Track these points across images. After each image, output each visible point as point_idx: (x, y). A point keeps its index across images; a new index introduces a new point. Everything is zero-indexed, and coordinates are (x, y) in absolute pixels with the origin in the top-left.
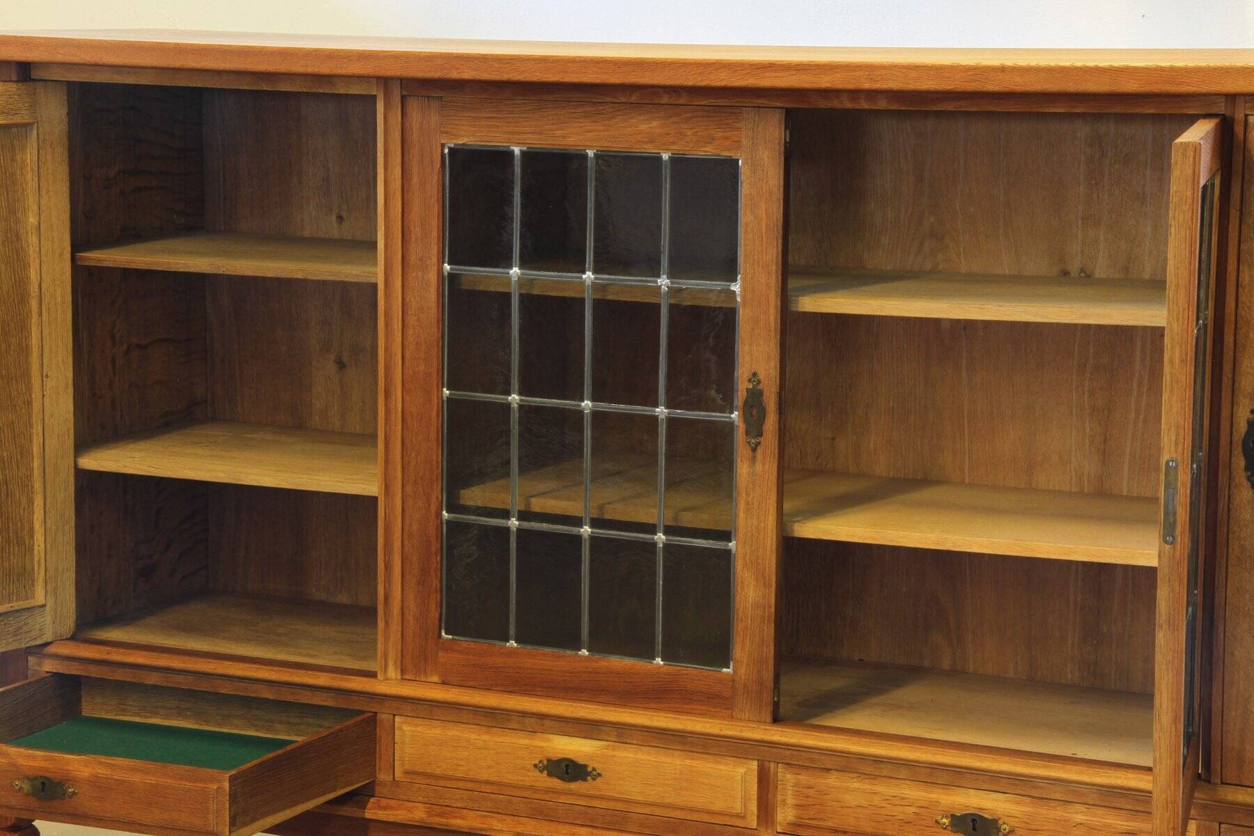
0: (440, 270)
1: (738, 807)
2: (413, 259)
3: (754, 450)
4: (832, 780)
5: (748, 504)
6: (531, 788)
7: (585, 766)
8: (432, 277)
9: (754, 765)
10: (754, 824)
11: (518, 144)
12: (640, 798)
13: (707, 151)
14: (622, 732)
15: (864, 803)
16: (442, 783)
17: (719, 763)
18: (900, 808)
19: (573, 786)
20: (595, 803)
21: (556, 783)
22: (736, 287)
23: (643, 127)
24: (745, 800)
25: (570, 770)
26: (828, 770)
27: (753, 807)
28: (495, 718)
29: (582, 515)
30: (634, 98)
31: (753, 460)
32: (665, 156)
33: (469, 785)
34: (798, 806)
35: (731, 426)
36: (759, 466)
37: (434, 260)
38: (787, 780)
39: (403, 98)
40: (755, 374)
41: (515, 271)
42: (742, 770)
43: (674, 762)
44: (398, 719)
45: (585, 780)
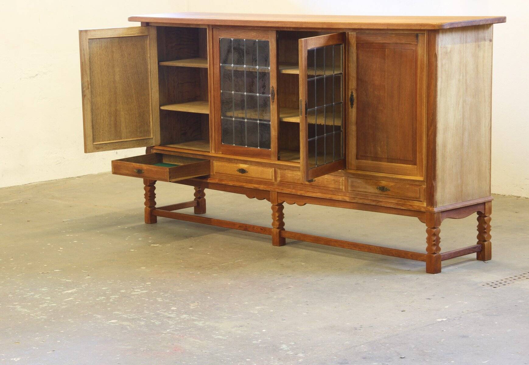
0: (220, 65)
1: (271, 178)
2: (215, 63)
3: (273, 102)
4: (287, 171)
5: (272, 114)
6: (236, 175)
7: (245, 170)
8: (218, 66)
9: (274, 169)
10: (274, 181)
11: (232, 38)
12: (255, 177)
13: (264, 39)
14: (251, 163)
15: (291, 176)
16: (222, 175)
17: (268, 169)
18: (297, 177)
19: (243, 174)
20: (248, 178)
21: (240, 174)
22: (269, 68)
23: (253, 34)
24: (272, 176)
25: (243, 171)
26: (286, 169)
27: (274, 178)
28: (230, 160)
29: (245, 117)
30: (251, 28)
31: (273, 104)
32: (257, 41)
33: (227, 175)
34: (281, 177)
35: (269, 97)
36: (274, 106)
37: (218, 63)
38: (279, 171)
39: (212, 29)
40: (273, 86)
41: (232, 65)
42: (271, 170)
43: (260, 169)
44: (214, 161)
45: (245, 173)
